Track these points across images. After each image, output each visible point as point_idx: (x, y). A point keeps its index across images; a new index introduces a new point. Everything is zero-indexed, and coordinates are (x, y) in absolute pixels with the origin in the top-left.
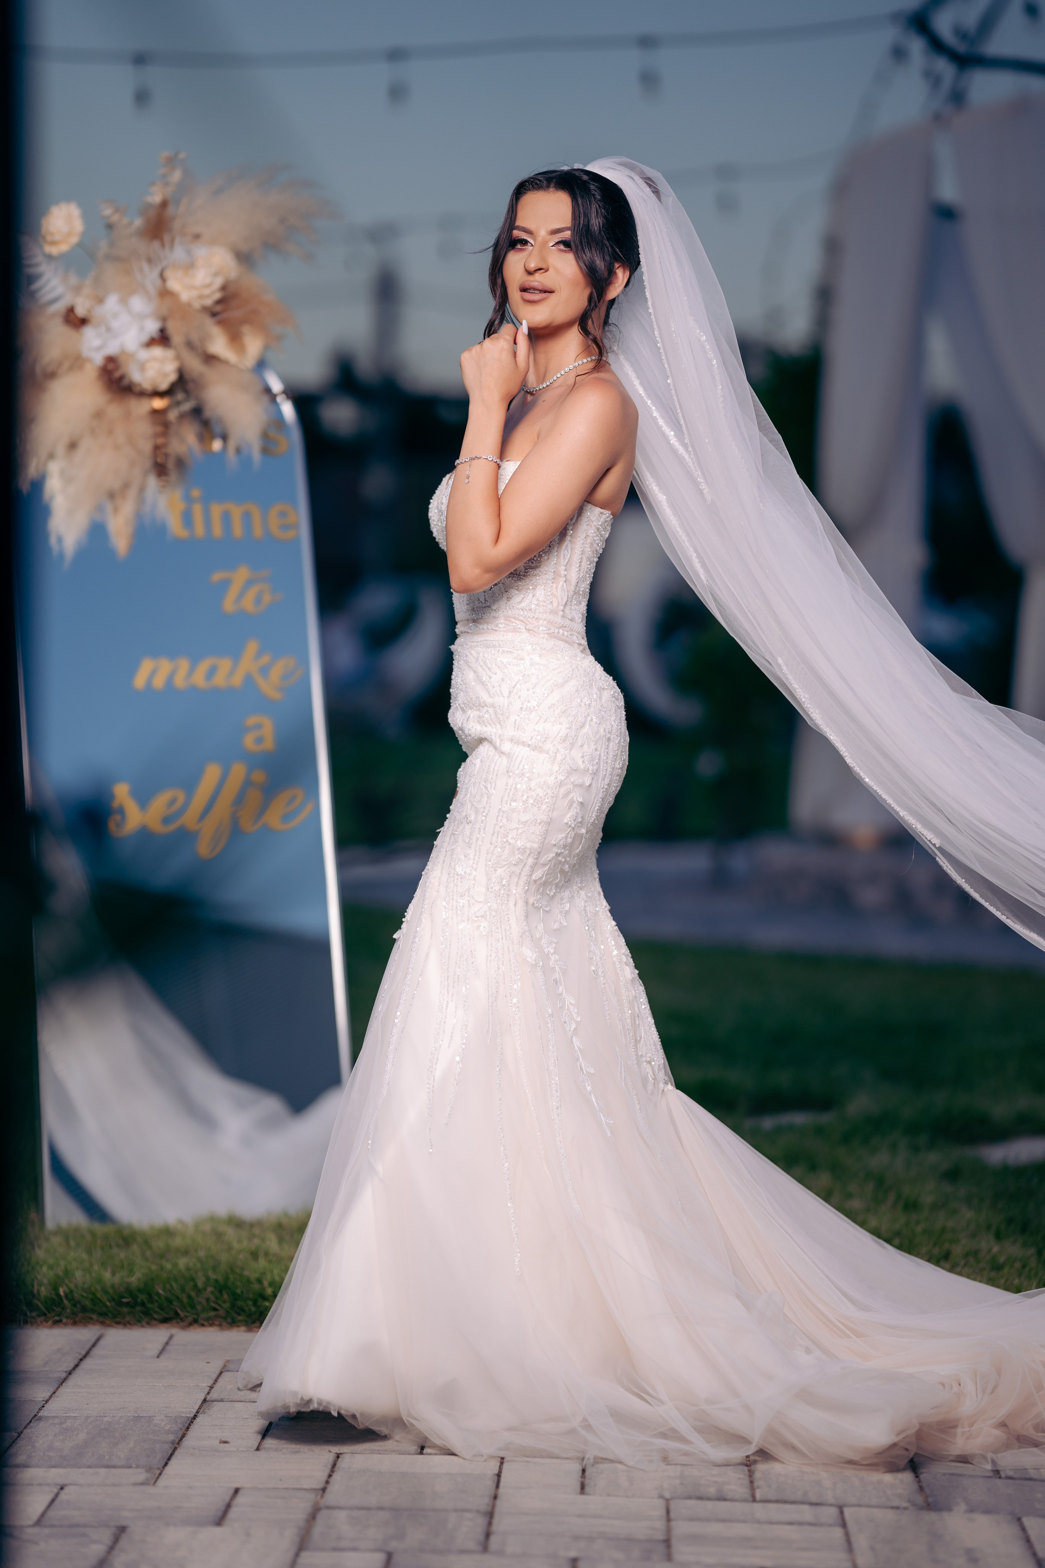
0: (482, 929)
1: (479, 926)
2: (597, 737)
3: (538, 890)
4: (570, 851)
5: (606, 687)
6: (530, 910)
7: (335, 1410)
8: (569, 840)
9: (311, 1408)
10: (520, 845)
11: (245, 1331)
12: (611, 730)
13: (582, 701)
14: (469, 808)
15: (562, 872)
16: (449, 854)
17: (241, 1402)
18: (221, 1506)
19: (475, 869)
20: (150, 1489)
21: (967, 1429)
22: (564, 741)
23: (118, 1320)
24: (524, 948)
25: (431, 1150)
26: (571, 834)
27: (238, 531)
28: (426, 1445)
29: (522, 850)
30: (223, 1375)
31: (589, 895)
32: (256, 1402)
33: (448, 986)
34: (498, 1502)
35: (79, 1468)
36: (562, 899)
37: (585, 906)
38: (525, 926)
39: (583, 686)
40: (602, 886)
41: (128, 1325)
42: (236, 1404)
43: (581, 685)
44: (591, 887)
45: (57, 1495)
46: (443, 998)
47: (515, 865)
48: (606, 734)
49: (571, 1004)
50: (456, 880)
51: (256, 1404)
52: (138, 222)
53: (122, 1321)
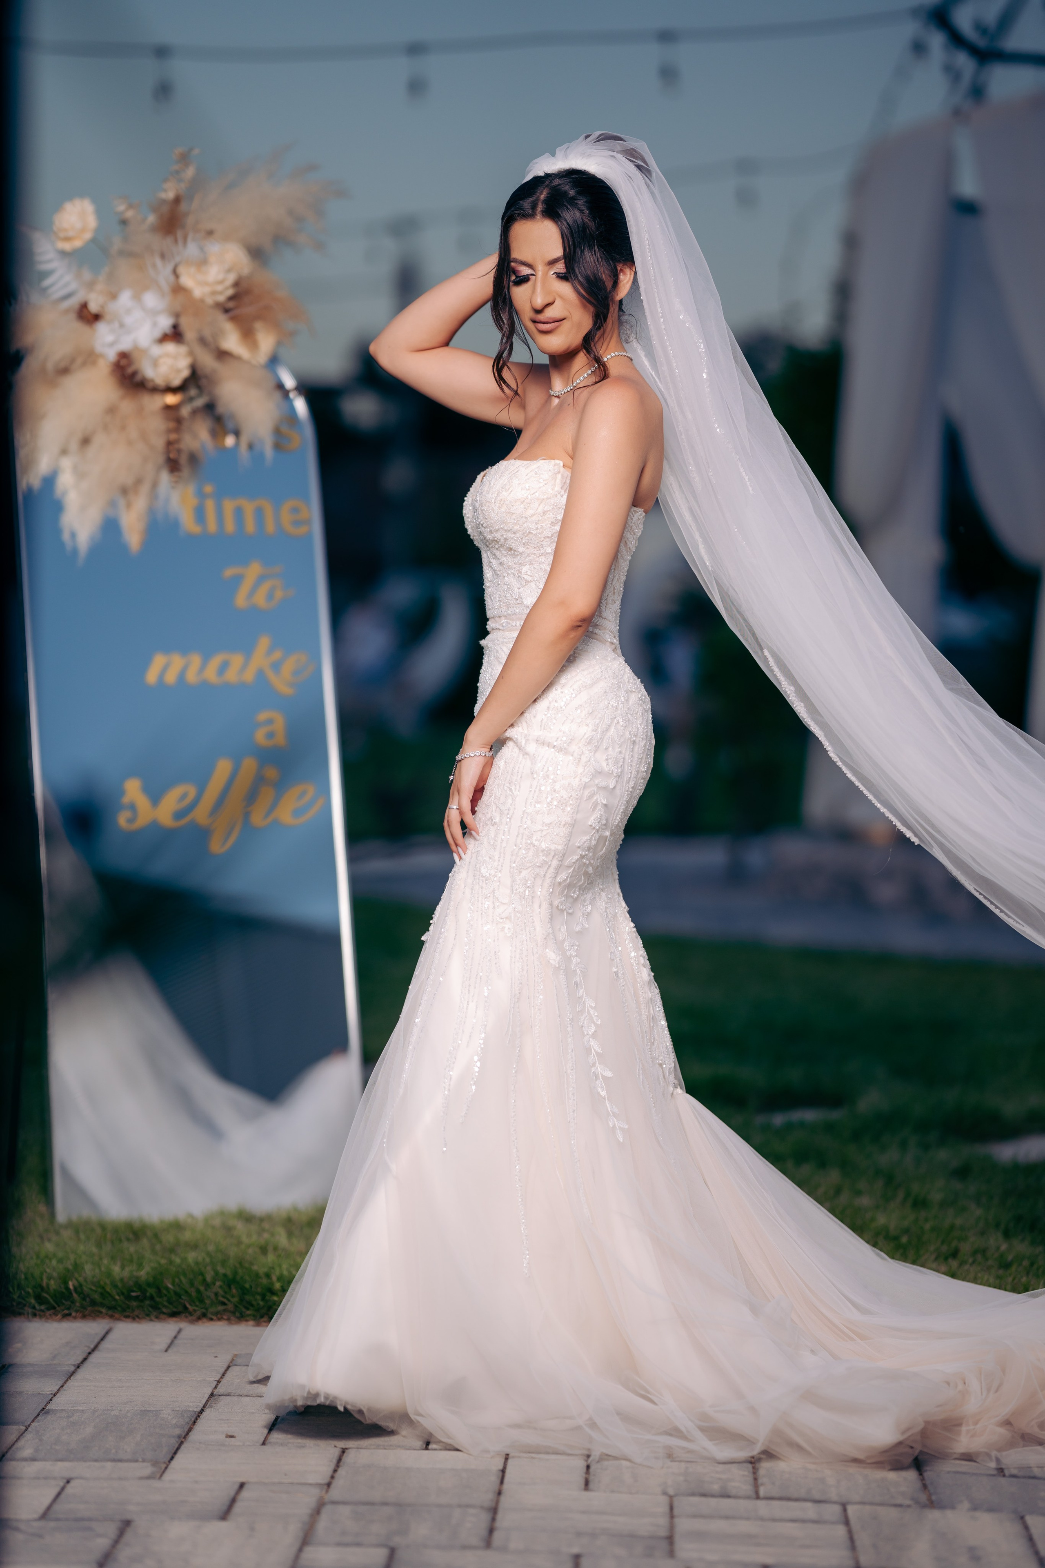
0: (506, 930)
1: (504, 928)
2: (622, 740)
3: (563, 892)
4: (594, 853)
5: (634, 690)
6: (555, 912)
7: (341, 1405)
8: (594, 842)
9: (318, 1402)
10: (544, 847)
11: (254, 1326)
12: (637, 734)
13: (609, 703)
14: (494, 810)
15: (586, 874)
16: (474, 856)
17: (248, 1396)
18: (226, 1501)
19: (500, 871)
20: (156, 1483)
21: (972, 1427)
22: (589, 743)
23: (127, 1314)
24: (547, 950)
25: (445, 1149)
26: (595, 837)
27: (250, 526)
28: (432, 1440)
29: (547, 852)
30: (230, 1369)
31: (609, 896)
32: (263, 1396)
33: (469, 986)
34: (503, 1498)
35: (85, 1461)
36: (585, 901)
37: (606, 908)
38: (549, 928)
39: (611, 687)
40: (621, 887)
41: (137, 1319)
42: (243, 1398)
43: (609, 687)
44: (611, 888)
45: (63, 1489)
46: (464, 998)
47: (539, 867)
48: (631, 737)
49: (591, 1007)
50: (481, 882)
51: (262, 1398)
52: (151, 219)
53: (131, 1315)
